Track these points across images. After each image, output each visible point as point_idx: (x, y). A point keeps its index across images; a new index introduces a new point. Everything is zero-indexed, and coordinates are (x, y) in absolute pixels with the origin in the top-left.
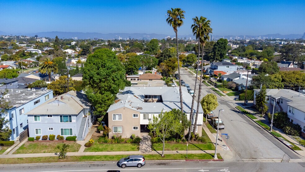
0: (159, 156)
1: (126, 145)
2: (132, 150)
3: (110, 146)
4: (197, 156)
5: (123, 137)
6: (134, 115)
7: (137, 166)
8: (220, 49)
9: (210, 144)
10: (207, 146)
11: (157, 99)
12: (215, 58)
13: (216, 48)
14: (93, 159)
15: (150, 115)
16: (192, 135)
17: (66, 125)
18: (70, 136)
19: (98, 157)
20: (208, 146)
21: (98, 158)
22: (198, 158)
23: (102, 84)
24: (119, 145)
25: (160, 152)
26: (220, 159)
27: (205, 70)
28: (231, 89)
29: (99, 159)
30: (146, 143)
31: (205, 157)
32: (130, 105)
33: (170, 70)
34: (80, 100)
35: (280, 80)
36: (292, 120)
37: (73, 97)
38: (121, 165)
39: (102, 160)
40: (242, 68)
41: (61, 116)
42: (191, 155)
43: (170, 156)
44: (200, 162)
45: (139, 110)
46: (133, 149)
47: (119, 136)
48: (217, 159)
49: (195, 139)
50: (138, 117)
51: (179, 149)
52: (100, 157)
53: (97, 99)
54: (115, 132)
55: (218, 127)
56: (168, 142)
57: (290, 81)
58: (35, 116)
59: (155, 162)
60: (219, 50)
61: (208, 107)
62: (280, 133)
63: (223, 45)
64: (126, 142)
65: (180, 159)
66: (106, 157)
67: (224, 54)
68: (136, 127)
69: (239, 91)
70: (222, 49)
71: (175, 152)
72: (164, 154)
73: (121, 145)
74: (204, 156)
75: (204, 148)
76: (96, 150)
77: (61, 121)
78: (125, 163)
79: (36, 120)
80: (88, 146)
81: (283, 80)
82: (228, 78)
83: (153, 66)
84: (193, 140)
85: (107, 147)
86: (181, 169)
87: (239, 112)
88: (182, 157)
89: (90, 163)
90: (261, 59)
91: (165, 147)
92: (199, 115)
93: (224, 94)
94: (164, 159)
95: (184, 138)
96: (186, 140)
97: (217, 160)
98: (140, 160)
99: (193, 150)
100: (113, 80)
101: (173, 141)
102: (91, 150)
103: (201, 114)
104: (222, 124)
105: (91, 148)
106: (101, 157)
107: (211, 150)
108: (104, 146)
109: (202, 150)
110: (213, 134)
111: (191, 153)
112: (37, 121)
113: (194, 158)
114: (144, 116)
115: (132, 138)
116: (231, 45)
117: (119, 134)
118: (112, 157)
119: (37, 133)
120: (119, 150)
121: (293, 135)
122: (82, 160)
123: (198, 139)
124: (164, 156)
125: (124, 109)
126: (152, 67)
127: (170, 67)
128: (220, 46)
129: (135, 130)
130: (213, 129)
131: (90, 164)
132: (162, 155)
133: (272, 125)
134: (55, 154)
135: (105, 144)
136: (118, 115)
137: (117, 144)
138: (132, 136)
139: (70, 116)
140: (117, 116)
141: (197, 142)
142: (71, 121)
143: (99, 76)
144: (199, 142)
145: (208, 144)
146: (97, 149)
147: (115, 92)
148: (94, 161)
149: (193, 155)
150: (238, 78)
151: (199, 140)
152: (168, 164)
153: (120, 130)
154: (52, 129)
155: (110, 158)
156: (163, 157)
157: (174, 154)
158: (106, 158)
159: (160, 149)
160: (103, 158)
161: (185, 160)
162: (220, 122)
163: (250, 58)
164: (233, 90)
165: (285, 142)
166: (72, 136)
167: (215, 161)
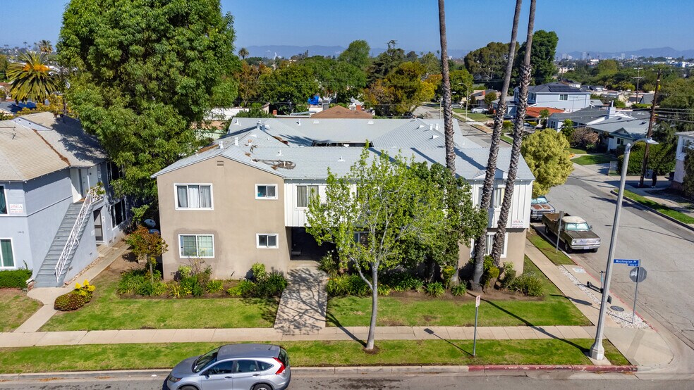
0: (356, 350)
1: (225, 302)
2: (245, 323)
3: (160, 307)
4: (516, 350)
5: (218, 275)
6: (262, 190)
8: (537, 59)
9: (559, 302)
10: (548, 309)
14: (65, 363)
15: (322, 188)
16: (488, 265)
18: (5, 268)
19: (93, 350)
20: (554, 308)
22: (521, 357)
23: (136, 68)
24: (199, 303)
25: (360, 331)
26: (620, 363)
28: (584, 149)
29: (90, 364)
30: (303, 294)
31: (552, 354)
32: (248, 155)
33: (400, 96)
34: (64, 140)
37: (43, 132)
39: (103, 364)
40: (601, 107)
42: (490, 346)
43: (399, 347)
44: (532, 375)
45: (280, 171)
46: (249, 321)
47: (203, 268)
48: (607, 363)
49: (499, 284)
50: (276, 198)
51: (438, 320)
52: (97, 354)
53: (113, 128)
54: (187, 254)
55: (576, 243)
56: (391, 294)
59: (336, 376)
61: (542, 170)
63: (543, 48)
64: (227, 294)
65: (446, 360)
66: (124, 350)
68: (268, 235)
69: (612, 151)
70: (542, 59)
71: (419, 332)
72: (376, 338)
73: (203, 305)
74: (546, 351)
75: (539, 316)
76: (95, 324)
78: (196, 378)
80: (70, 305)
83: (354, 94)
84: (490, 289)
85: (144, 312)
88: (453, 354)
89: (42, 378)
90: (646, 87)
91: (383, 313)
92: (516, 187)
94: (376, 359)
95: (455, 279)
96: (464, 287)
97: (606, 370)
99: (496, 325)
100: (181, 56)
101: (413, 288)
102: (75, 323)
103: (522, 186)
104: (589, 234)
105: (78, 315)
106: (104, 351)
107: (571, 324)
108: (137, 306)
109: (528, 324)
110: (560, 268)
111: (488, 338)
113: (507, 357)
115: (251, 276)
117: (203, 261)
118: (150, 354)
120: (193, 322)
122: (11, 368)
123: (512, 282)
124: (376, 350)
125: (220, 164)
126: (350, 94)
127: (400, 91)
129: (264, 247)
130: (557, 251)
131: (43, 383)
132: (365, 345)
135: (141, 300)
136: (196, 190)
137: (187, 301)
138: (251, 271)
140: (193, 193)
141: (506, 293)
142: (4, 210)
143: (117, 30)
144: (517, 293)
145: (554, 301)
146: (103, 319)
147: (195, 109)
148: (63, 369)
149: (498, 343)
150: (603, 119)
151: (514, 288)
152: (393, 384)
153: (205, 246)
156: (369, 352)
157: (419, 342)
158: (123, 355)
159: (359, 321)
160: (111, 356)
161: (467, 368)
162: (583, 227)
163: (614, 86)
166: (15, 268)
167: (597, 370)
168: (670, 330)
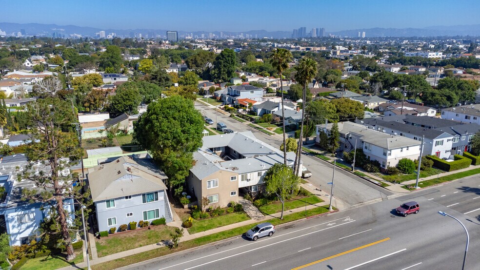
0: (278, 220)
1: (231, 215)
4: (313, 212)
5: (222, 207)
6: (232, 178)
7: (269, 236)
8: (227, 64)
9: (314, 196)
10: (313, 199)
11: (221, 151)
12: (221, 77)
13: (220, 63)
15: (249, 174)
17: (151, 206)
18: (156, 219)
21: (217, 237)
22: (316, 213)
24: (223, 217)
25: (275, 215)
26: (336, 210)
27: (219, 97)
28: (275, 124)
29: (219, 238)
30: (251, 208)
31: (321, 211)
32: (222, 166)
35: (335, 111)
36: (369, 157)
37: (136, 166)
38: (252, 239)
39: (222, 238)
41: (144, 195)
44: (320, 217)
45: (236, 171)
46: (244, 219)
48: (333, 210)
50: (236, 180)
51: (290, 208)
57: (345, 111)
58: (108, 201)
59: (280, 227)
60: (224, 66)
62: (362, 172)
65: (300, 218)
67: (232, 71)
68: (234, 192)
70: (230, 64)
71: (288, 212)
73: (225, 217)
74: (319, 210)
75: (312, 201)
77: (144, 201)
78: (257, 234)
79: (109, 206)
81: (338, 111)
82: (262, 109)
85: (212, 223)
86: (311, 228)
87: (307, 155)
88: (300, 216)
89: (212, 244)
91: (275, 209)
93: (271, 132)
94: (286, 221)
97: (333, 212)
98: (270, 228)
99: (304, 206)
102: (196, 230)
105: (194, 228)
106: (218, 235)
107: (320, 202)
109: (311, 204)
110: (305, 184)
111: (305, 210)
112: (111, 207)
113: (312, 214)
114: (242, 176)
115: (230, 206)
116: (215, 50)
117: (216, 204)
119: (110, 223)
121: (374, 172)
125: (221, 172)
128: (226, 59)
129: (233, 196)
131: (214, 245)
132: (280, 218)
133: (353, 165)
134: (157, 244)
135: (205, 220)
136: (213, 182)
138: (229, 204)
139: (156, 193)
142: (157, 199)
144: (302, 196)
145: (312, 196)
146: (204, 228)
148: (214, 241)
151: (301, 194)
153: (215, 199)
154: (131, 214)
155: (229, 233)
157: (291, 215)
158: (224, 235)
159: (271, 213)
161: (306, 218)
162: (305, 169)
163: (260, 73)
164: (278, 125)
165: (371, 180)
166: (159, 218)
167: (332, 212)
168: (340, 199)
